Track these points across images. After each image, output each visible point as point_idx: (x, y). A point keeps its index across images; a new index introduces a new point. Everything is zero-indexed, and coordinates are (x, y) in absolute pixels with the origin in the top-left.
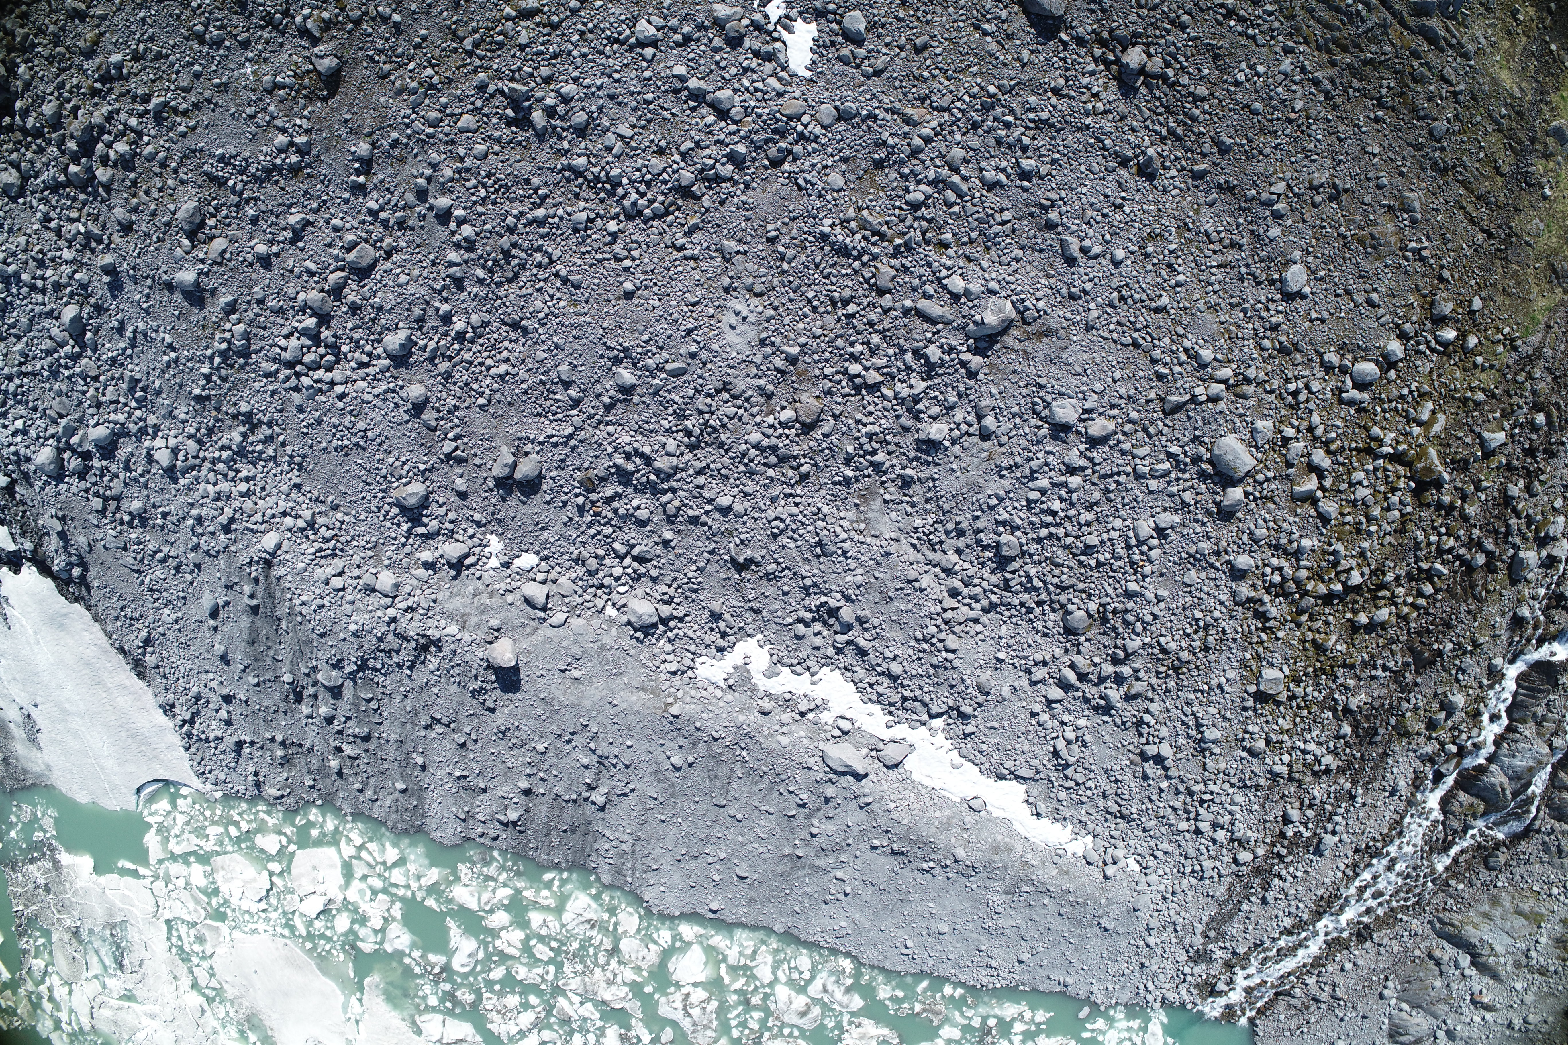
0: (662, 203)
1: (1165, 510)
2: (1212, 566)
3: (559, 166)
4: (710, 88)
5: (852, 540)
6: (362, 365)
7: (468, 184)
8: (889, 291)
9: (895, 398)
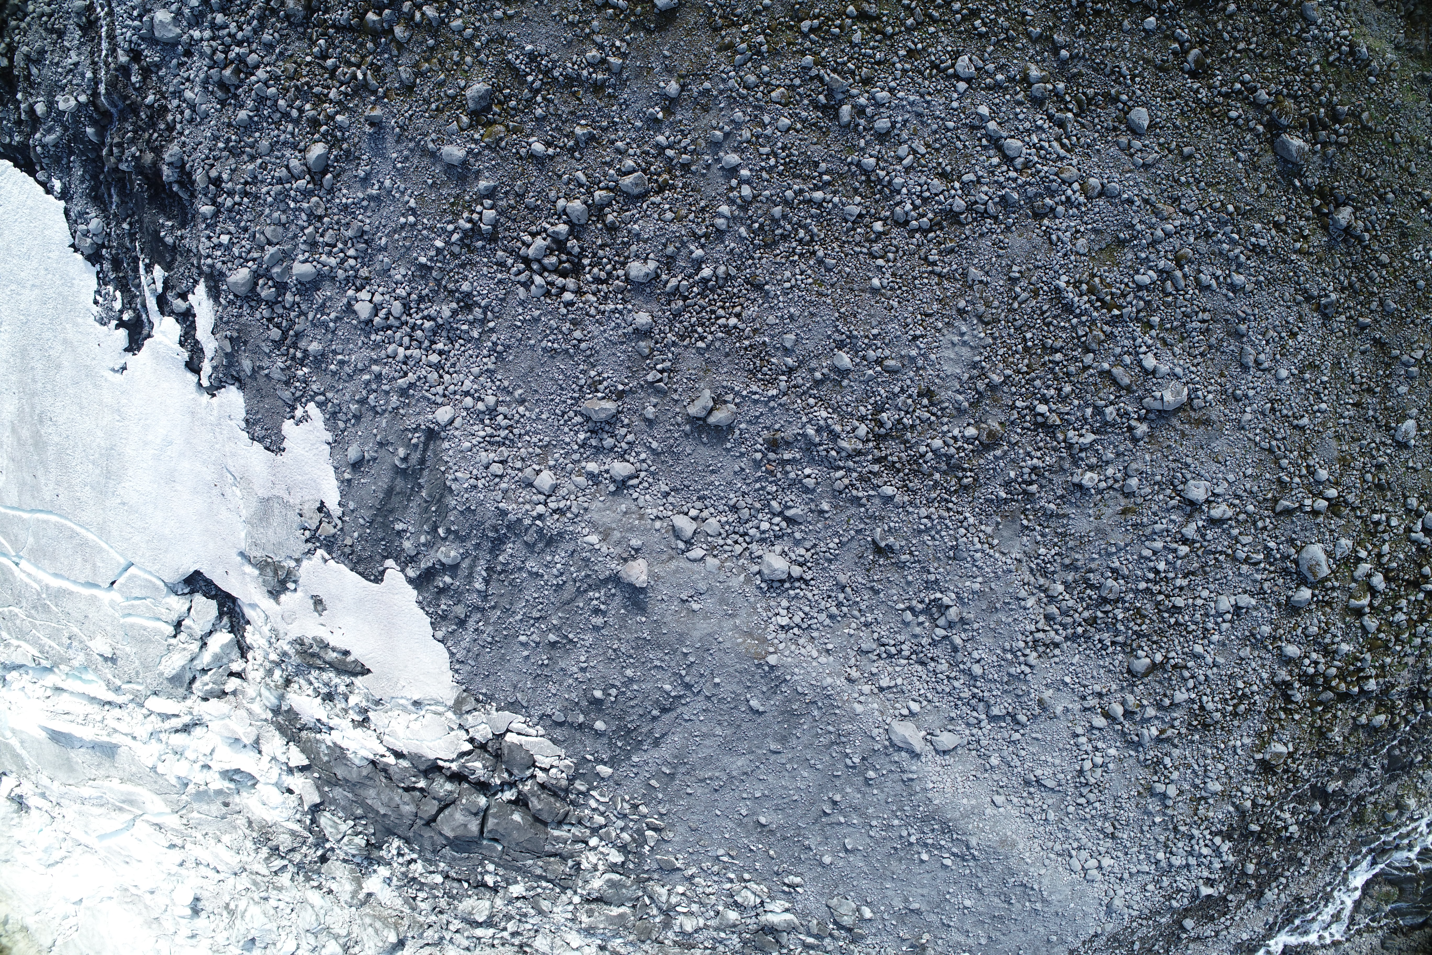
0: (931, 220)
1: (1245, 592)
2: (1265, 647)
3: (849, 160)
4: (1005, 134)
5: (983, 551)
6: (597, 280)
7: (763, 150)
8: (1094, 352)
9: (1064, 441)
